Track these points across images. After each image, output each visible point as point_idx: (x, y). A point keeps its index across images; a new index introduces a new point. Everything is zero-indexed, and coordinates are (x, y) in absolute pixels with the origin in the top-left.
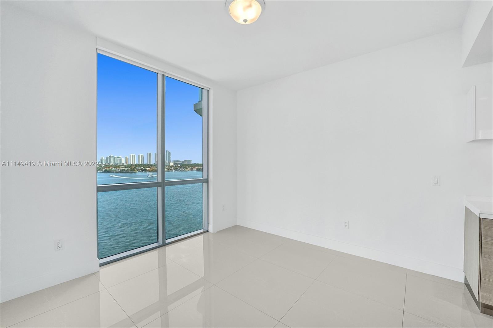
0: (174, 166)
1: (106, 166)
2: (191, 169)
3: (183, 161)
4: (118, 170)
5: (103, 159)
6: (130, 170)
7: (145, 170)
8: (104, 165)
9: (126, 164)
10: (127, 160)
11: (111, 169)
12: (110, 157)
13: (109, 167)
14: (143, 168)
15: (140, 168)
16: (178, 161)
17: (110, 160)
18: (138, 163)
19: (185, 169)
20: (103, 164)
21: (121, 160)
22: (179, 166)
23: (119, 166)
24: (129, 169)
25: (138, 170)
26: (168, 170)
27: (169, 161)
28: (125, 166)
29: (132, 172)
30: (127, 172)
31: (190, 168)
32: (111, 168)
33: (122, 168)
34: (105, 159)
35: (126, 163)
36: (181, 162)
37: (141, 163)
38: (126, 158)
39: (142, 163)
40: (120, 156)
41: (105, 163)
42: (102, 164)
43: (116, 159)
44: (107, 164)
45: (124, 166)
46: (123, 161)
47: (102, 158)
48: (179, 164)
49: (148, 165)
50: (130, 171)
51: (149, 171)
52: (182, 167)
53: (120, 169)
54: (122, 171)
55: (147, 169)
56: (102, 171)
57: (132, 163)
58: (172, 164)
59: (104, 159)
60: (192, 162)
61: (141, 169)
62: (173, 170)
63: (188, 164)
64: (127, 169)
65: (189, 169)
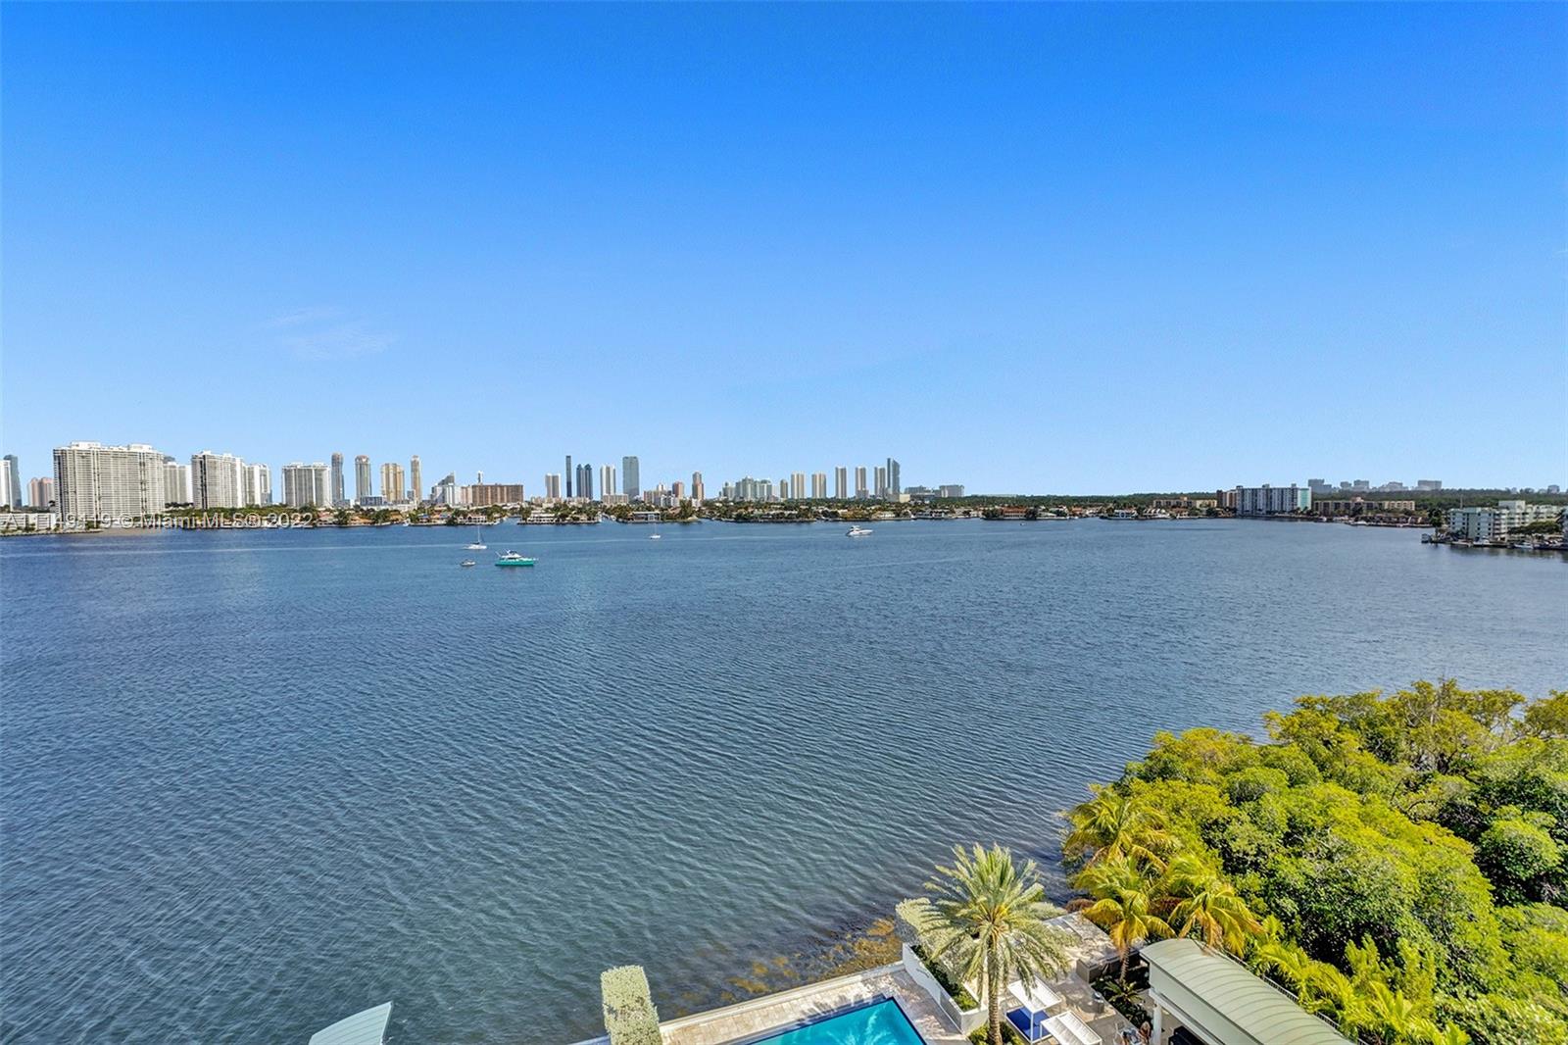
0: (912, 503)
1: (739, 504)
2: (967, 513)
3: (938, 489)
4: (768, 514)
5: (730, 485)
6: (798, 516)
7: (835, 514)
8: (733, 501)
9: (782, 500)
10: (783, 485)
11: (752, 512)
12: (744, 480)
13: (746, 509)
14: (826, 509)
15: (820, 511)
16: (922, 489)
17: (745, 490)
18: (810, 496)
19: (946, 513)
20: (730, 499)
21: (770, 488)
22: (927, 502)
23: (768, 505)
24: (793, 512)
25: (816, 515)
26: (898, 515)
27: (894, 491)
28: (783, 504)
29: (802, 522)
30: (790, 519)
31: (963, 509)
32: (750, 510)
33: (776, 509)
34: (734, 486)
35: (782, 496)
36: (929, 491)
37: (818, 497)
38: (782, 482)
39: (822, 497)
40: (768, 479)
41: (734, 495)
42: (726, 501)
43: (758, 486)
44: (738, 500)
45: (778, 504)
46: (776, 493)
47: (727, 484)
48: (925, 497)
49: (839, 501)
50: (797, 518)
51: (846, 519)
52: (935, 507)
53: (772, 513)
54: (777, 519)
55: (840, 511)
56: (730, 517)
57: (796, 498)
58: (904, 498)
59: (732, 485)
60: (966, 493)
61: (825, 513)
62: (913, 516)
63: (954, 498)
64: (789, 512)
65: (959, 511)
